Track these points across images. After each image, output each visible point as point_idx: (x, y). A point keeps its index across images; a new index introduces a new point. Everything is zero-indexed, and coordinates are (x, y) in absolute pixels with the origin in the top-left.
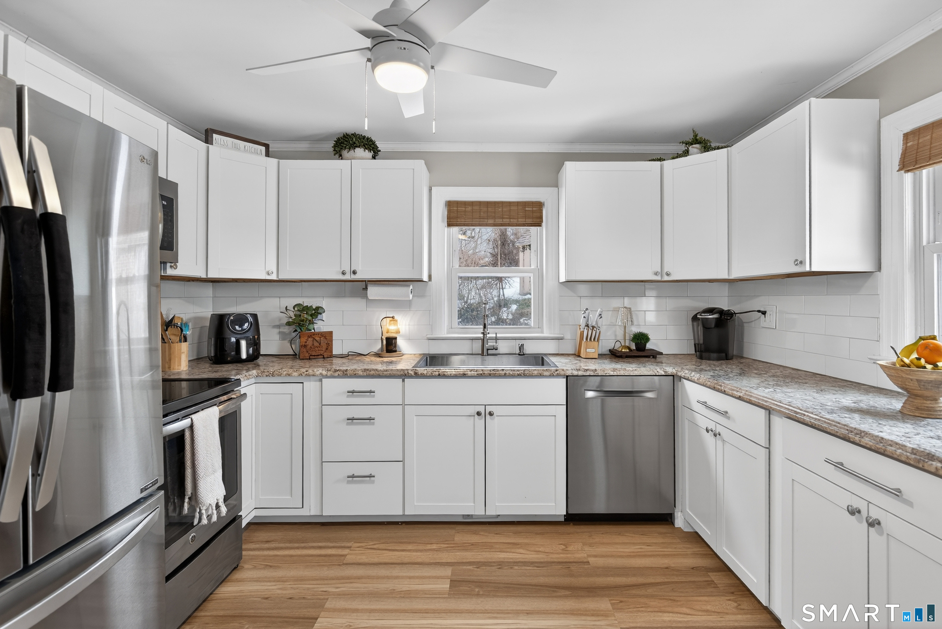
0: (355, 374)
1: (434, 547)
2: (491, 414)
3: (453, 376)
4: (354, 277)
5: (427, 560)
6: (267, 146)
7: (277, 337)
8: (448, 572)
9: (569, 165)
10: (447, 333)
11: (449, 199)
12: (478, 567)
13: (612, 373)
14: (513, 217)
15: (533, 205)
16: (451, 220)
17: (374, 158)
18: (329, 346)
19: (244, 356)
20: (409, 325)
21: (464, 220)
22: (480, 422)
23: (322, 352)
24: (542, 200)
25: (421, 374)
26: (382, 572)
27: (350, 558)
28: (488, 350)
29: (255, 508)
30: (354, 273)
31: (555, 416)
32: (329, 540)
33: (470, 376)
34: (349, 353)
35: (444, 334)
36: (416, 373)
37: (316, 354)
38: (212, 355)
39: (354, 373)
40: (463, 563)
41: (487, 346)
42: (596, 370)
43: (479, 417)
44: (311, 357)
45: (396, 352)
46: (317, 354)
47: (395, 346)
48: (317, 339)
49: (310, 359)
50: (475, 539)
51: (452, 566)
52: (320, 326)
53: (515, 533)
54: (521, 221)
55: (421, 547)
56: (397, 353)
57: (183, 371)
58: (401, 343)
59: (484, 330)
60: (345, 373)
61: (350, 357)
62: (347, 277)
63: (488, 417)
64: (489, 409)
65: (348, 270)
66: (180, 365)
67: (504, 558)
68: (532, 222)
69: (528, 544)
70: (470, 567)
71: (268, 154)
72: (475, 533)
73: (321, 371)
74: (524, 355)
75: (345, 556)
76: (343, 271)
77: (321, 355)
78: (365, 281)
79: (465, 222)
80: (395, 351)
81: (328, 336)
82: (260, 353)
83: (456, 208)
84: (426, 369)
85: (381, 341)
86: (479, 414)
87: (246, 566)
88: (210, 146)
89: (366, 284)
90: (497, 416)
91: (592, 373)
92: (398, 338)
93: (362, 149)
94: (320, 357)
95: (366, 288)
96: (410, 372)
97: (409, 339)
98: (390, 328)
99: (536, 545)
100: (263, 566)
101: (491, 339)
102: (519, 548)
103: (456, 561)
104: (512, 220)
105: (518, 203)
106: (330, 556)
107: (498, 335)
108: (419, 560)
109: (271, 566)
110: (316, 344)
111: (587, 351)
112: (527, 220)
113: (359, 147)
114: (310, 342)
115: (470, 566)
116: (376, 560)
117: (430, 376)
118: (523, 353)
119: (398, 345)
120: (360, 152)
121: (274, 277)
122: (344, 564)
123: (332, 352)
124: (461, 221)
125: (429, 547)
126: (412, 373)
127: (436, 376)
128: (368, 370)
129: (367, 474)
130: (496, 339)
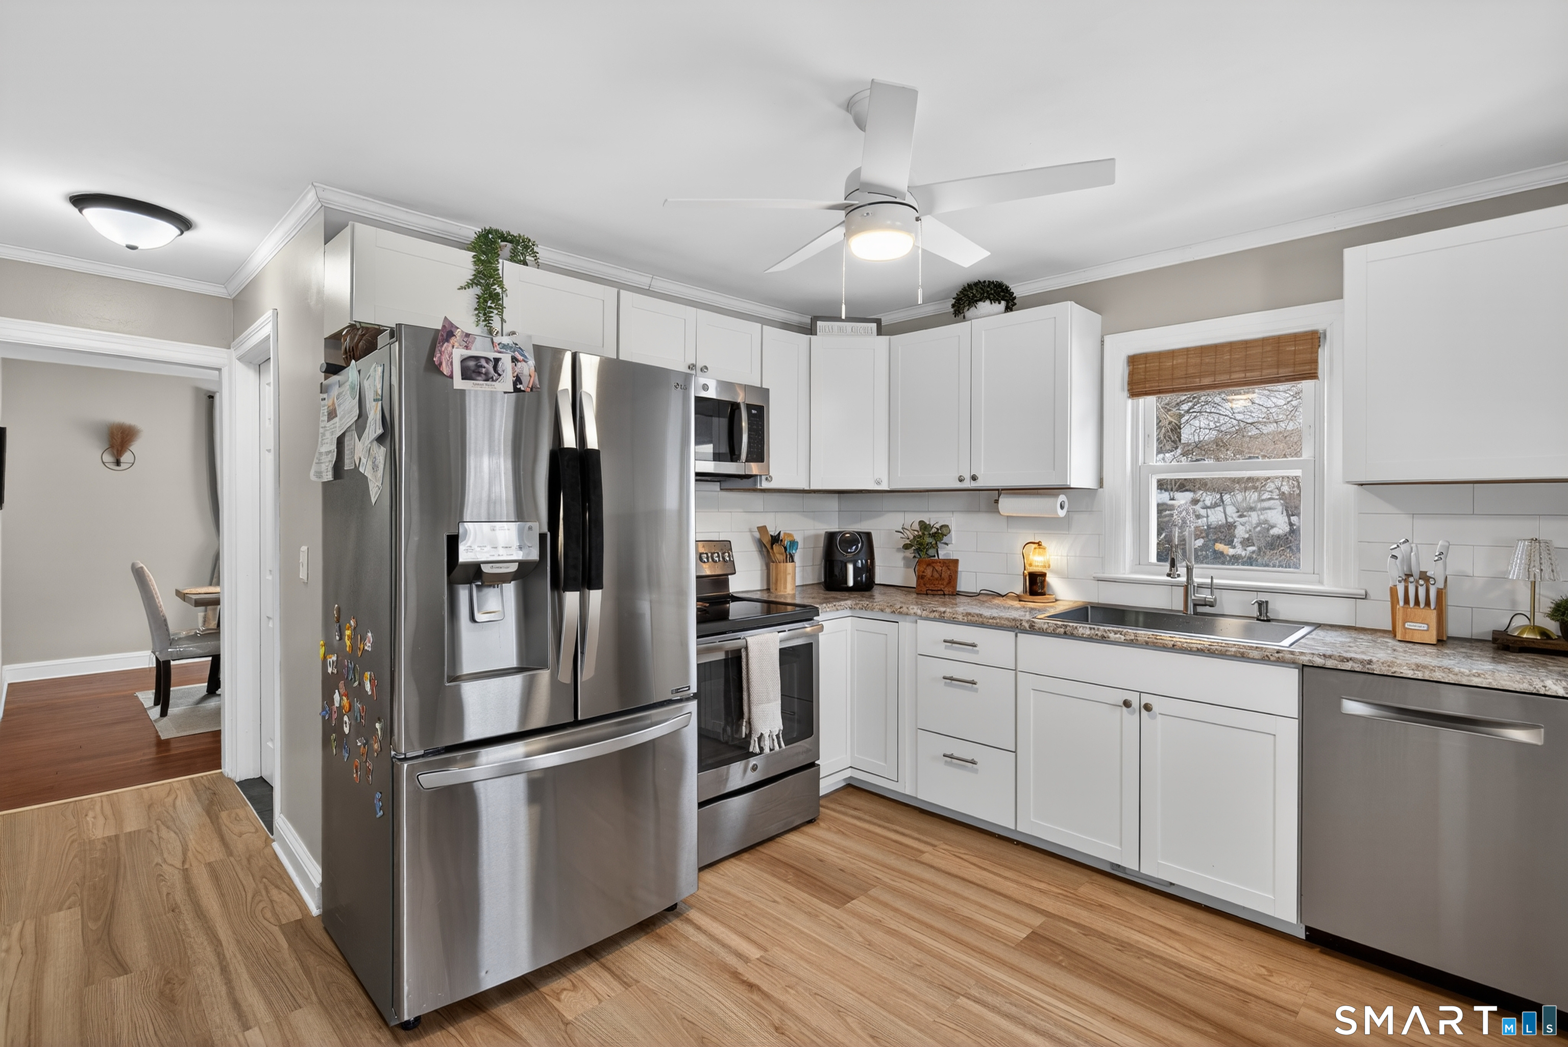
0: (954, 618)
1: (1042, 886)
2: (1148, 708)
3: (1085, 638)
4: (973, 485)
5: (1021, 898)
6: (878, 322)
7: (901, 563)
8: (1037, 921)
9: (1350, 254)
10: (1132, 572)
11: (1133, 351)
12: (1086, 933)
13: (1410, 674)
14: (1250, 368)
15: (1295, 341)
16: (1134, 387)
17: (1008, 309)
18: (952, 579)
19: (851, 583)
20: (1067, 556)
21: (1157, 384)
22: (1130, 719)
23: (942, 586)
24: (1319, 327)
25: (1039, 629)
26: (953, 886)
27: (926, 858)
28: (1195, 605)
29: (851, 767)
30: (974, 478)
31: (1275, 735)
32: (918, 830)
33: (1112, 641)
34: (981, 592)
35: (1124, 574)
36: (1032, 626)
37: (934, 589)
38: (823, 580)
39: (954, 616)
40: (1067, 920)
41: (1193, 597)
42: (1370, 662)
43: (1129, 709)
44: (929, 592)
45: (1045, 595)
46: (936, 589)
47: (1043, 586)
48: (938, 568)
49: (927, 594)
50: (1112, 900)
51: (1046, 916)
52: (944, 553)
53: (1187, 918)
54: (1268, 373)
55: (1022, 880)
56: (1047, 596)
57: (789, 594)
58: (1052, 580)
59: (1171, 570)
60: (943, 615)
61: (980, 597)
62: (968, 484)
63: (1144, 712)
64: (1146, 699)
65: (967, 476)
66: (785, 588)
67: (1138, 942)
68: (1294, 372)
69: (1196, 941)
70: (1074, 930)
71: (879, 333)
72: (1117, 893)
73: (915, 610)
74: (1268, 621)
75: (923, 852)
76: (961, 476)
77: (941, 590)
78: (998, 490)
79: (1159, 386)
80: (1043, 594)
81: (953, 564)
82: (874, 582)
83: (1144, 366)
84: (1048, 623)
85: (1022, 577)
86: (1127, 704)
87: (822, 824)
88: (813, 337)
89: (996, 494)
90: (1159, 714)
91: (1358, 667)
92: (1047, 575)
93: (988, 302)
94: (939, 592)
95: (997, 501)
96: (1024, 624)
97: (1065, 576)
98: (1037, 561)
99: (1215, 950)
100: (835, 830)
101: (1200, 586)
102: (1178, 941)
103: (1059, 914)
104: (1248, 374)
105: (1264, 341)
106: (907, 846)
107: (1215, 581)
108: (1009, 893)
109: (843, 833)
110: (936, 575)
111: (1406, 626)
112: (1281, 371)
113: (980, 300)
114: (929, 572)
115: (1074, 928)
116: (954, 871)
117: (1051, 633)
118: (1267, 616)
119: (1048, 584)
120: (985, 307)
121: (884, 487)
122: (916, 861)
123: (955, 587)
124: (1153, 387)
125: (1035, 884)
126: (1027, 625)
127: (1061, 635)
128: (970, 614)
129: (969, 758)
130: (1212, 587)
